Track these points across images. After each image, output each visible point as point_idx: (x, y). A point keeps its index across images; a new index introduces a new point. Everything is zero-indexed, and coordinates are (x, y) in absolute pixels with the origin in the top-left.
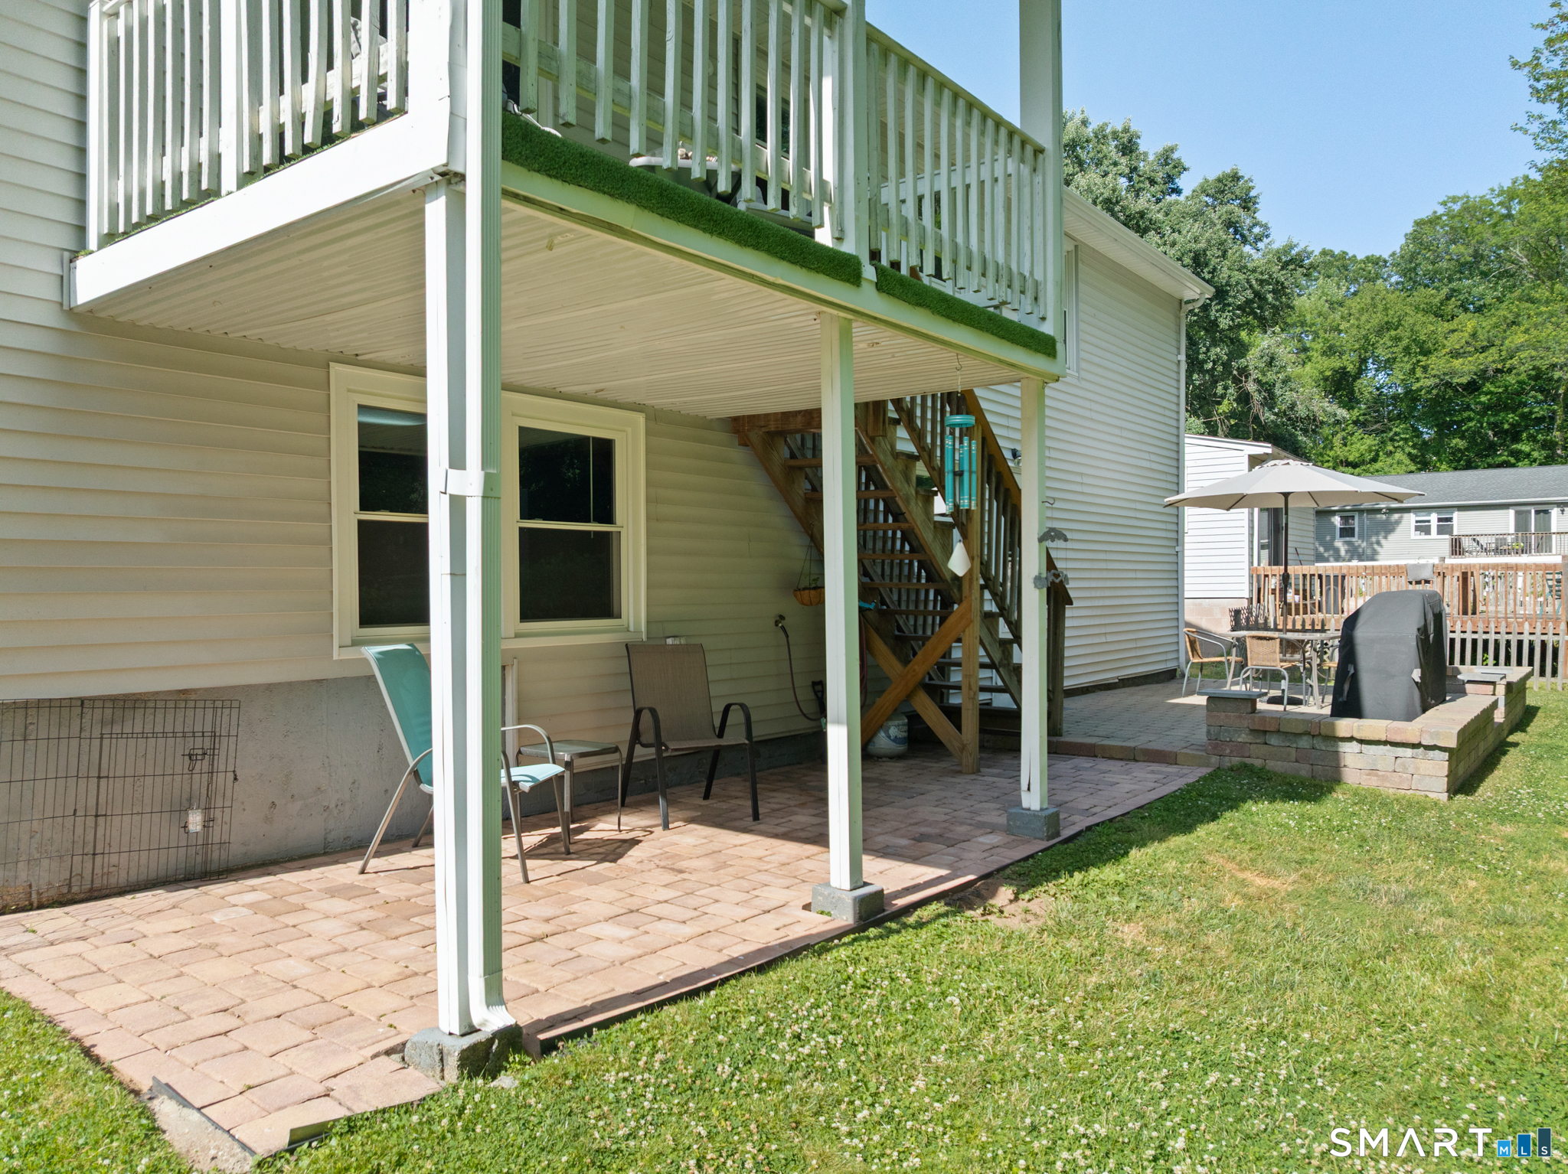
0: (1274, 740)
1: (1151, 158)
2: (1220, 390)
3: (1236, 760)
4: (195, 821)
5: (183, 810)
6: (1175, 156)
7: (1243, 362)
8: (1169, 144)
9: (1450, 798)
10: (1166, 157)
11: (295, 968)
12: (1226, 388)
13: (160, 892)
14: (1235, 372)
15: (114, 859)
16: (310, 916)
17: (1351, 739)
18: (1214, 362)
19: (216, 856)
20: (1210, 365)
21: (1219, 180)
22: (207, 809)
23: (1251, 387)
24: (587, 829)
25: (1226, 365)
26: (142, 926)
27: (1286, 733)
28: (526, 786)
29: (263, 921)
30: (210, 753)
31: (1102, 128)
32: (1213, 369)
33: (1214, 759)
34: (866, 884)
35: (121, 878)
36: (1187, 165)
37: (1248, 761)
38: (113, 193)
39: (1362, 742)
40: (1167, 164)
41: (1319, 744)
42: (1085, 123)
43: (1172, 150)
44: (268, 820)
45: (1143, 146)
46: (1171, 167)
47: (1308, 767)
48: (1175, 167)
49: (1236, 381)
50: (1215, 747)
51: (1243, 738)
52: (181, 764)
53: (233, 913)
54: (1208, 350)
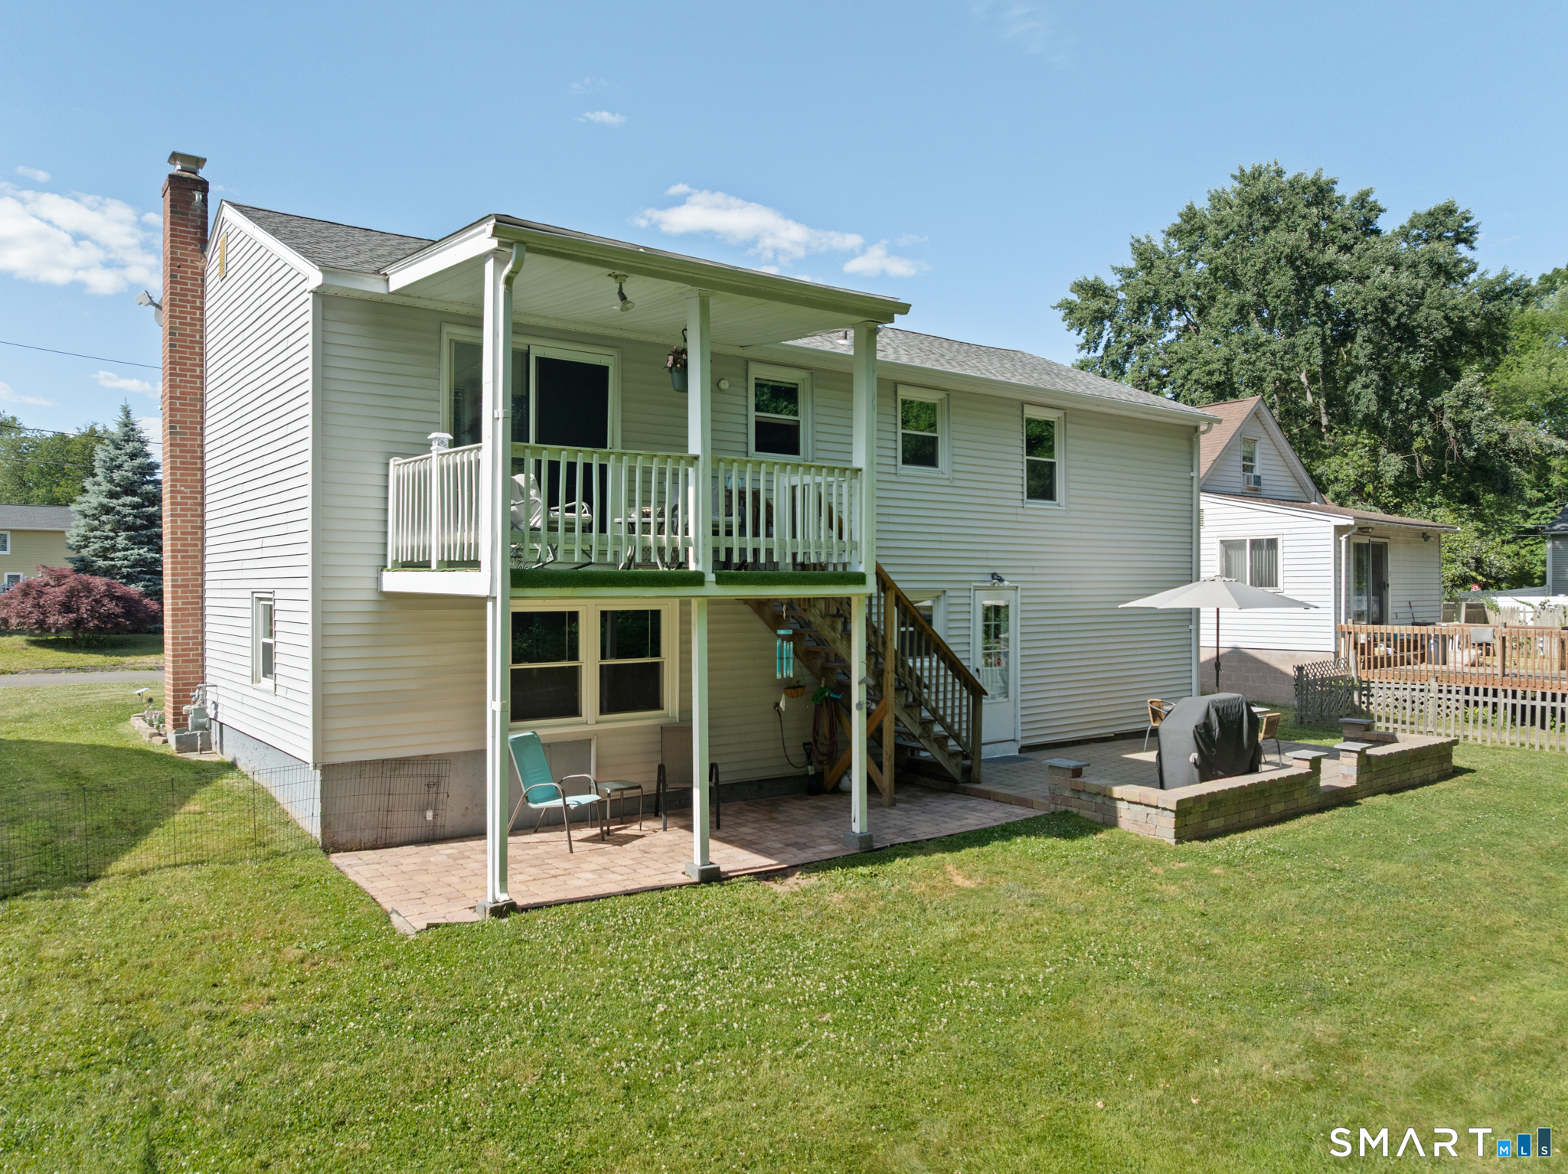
0: (1083, 797)
1: (1347, 202)
2: (1415, 428)
3: (1064, 808)
4: (429, 815)
5: (424, 810)
6: (1371, 199)
7: (1438, 401)
8: (1365, 188)
9: (1177, 843)
10: (1362, 200)
11: (454, 880)
12: (1421, 425)
13: (413, 847)
14: (1432, 410)
15: (395, 831)
16: (469, 861)
17: (1122, 800)
18: (1408, 402)
19: (439, 832)
20: (1403, 406)
21: (1430, 214)
22: (435, 810)
23: (1447, 425)
24: (625, 828)
25: (1422, 404)
26: (402, 860)
27: (1090, 793)
28: (572, 807)
29: (451, 861)
30: (437, 784)
31: (1297, 179)
32: (1407, 409)
33: (1052, 806)
34: (711, 863)
35: (398, 840)
36: (1383, 207)
37: (1070, 809)
38: (397, 543)
39: (1129, 802)
40: (1363, 207)
41: (1108, 802)
42: (1280, 173)
43: (1367, 194)
44: (464, 816)
45: (1339, 191)
46: (1367, 211)
47: (1101, 815)
48: (1371, 210)
49: (1432, 418)
50: (1053, 798)
51: (1067, 793)
52: (424, 789)
53: (439, 858)
54: (1401, 390)
